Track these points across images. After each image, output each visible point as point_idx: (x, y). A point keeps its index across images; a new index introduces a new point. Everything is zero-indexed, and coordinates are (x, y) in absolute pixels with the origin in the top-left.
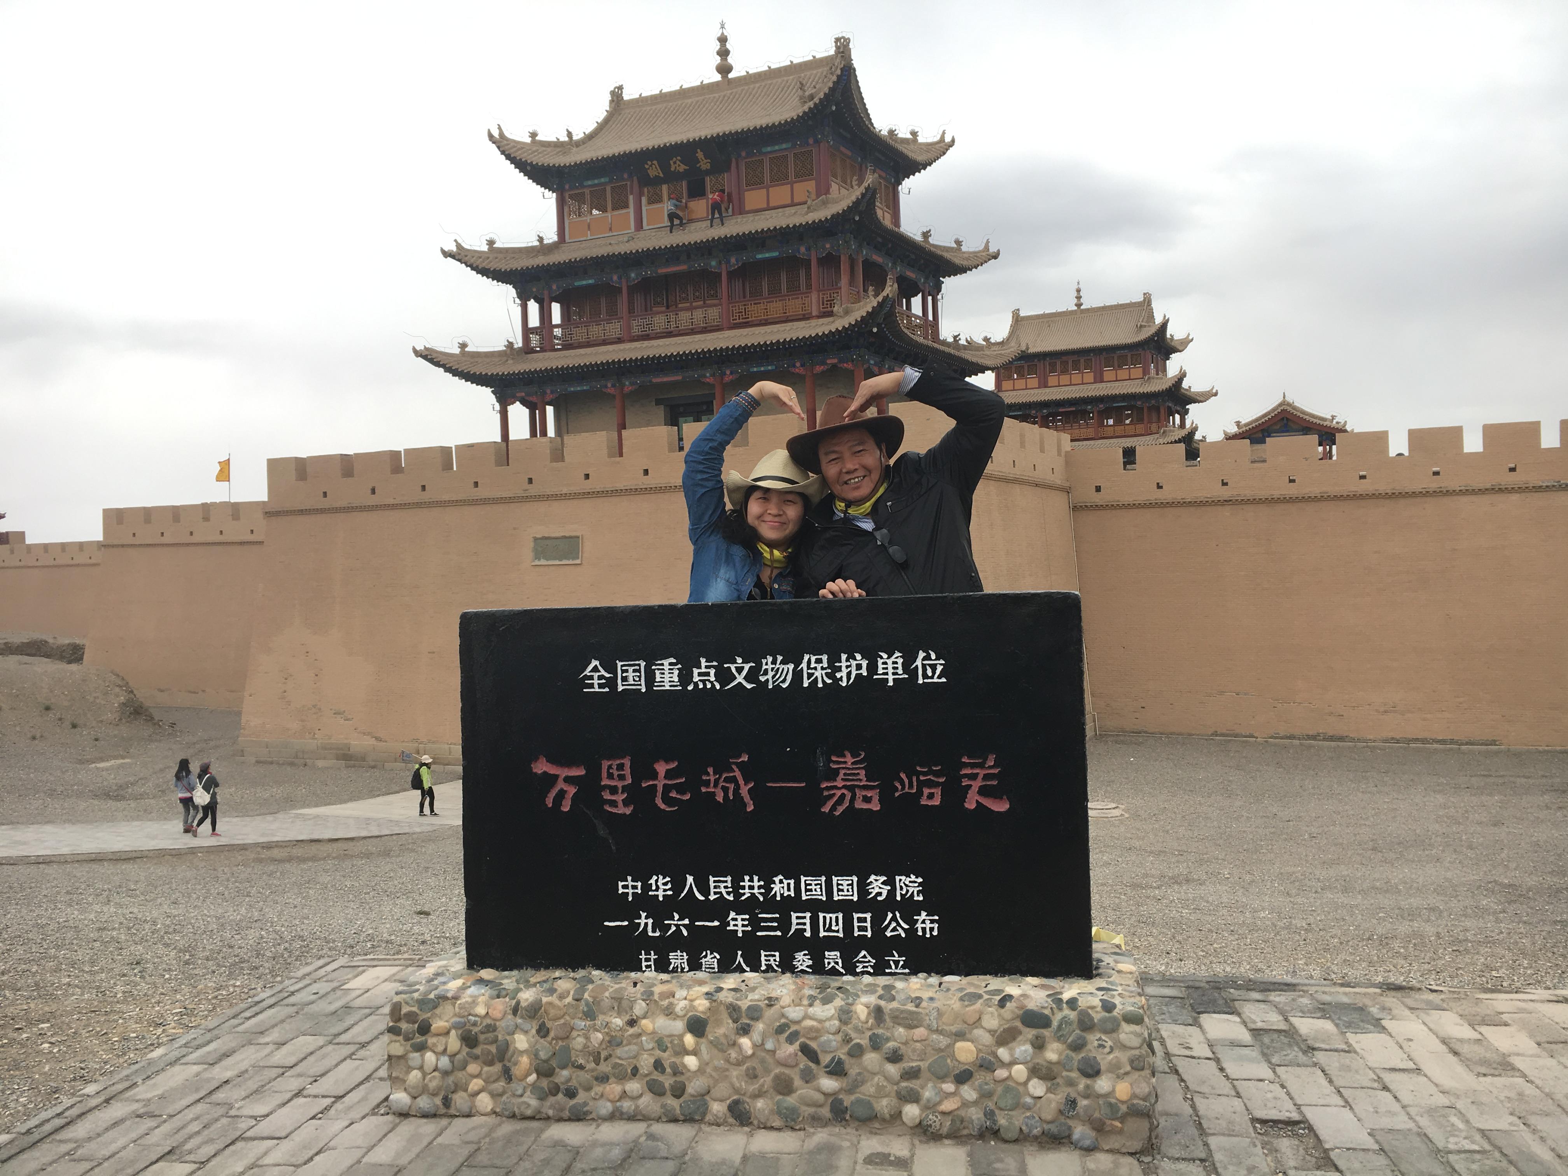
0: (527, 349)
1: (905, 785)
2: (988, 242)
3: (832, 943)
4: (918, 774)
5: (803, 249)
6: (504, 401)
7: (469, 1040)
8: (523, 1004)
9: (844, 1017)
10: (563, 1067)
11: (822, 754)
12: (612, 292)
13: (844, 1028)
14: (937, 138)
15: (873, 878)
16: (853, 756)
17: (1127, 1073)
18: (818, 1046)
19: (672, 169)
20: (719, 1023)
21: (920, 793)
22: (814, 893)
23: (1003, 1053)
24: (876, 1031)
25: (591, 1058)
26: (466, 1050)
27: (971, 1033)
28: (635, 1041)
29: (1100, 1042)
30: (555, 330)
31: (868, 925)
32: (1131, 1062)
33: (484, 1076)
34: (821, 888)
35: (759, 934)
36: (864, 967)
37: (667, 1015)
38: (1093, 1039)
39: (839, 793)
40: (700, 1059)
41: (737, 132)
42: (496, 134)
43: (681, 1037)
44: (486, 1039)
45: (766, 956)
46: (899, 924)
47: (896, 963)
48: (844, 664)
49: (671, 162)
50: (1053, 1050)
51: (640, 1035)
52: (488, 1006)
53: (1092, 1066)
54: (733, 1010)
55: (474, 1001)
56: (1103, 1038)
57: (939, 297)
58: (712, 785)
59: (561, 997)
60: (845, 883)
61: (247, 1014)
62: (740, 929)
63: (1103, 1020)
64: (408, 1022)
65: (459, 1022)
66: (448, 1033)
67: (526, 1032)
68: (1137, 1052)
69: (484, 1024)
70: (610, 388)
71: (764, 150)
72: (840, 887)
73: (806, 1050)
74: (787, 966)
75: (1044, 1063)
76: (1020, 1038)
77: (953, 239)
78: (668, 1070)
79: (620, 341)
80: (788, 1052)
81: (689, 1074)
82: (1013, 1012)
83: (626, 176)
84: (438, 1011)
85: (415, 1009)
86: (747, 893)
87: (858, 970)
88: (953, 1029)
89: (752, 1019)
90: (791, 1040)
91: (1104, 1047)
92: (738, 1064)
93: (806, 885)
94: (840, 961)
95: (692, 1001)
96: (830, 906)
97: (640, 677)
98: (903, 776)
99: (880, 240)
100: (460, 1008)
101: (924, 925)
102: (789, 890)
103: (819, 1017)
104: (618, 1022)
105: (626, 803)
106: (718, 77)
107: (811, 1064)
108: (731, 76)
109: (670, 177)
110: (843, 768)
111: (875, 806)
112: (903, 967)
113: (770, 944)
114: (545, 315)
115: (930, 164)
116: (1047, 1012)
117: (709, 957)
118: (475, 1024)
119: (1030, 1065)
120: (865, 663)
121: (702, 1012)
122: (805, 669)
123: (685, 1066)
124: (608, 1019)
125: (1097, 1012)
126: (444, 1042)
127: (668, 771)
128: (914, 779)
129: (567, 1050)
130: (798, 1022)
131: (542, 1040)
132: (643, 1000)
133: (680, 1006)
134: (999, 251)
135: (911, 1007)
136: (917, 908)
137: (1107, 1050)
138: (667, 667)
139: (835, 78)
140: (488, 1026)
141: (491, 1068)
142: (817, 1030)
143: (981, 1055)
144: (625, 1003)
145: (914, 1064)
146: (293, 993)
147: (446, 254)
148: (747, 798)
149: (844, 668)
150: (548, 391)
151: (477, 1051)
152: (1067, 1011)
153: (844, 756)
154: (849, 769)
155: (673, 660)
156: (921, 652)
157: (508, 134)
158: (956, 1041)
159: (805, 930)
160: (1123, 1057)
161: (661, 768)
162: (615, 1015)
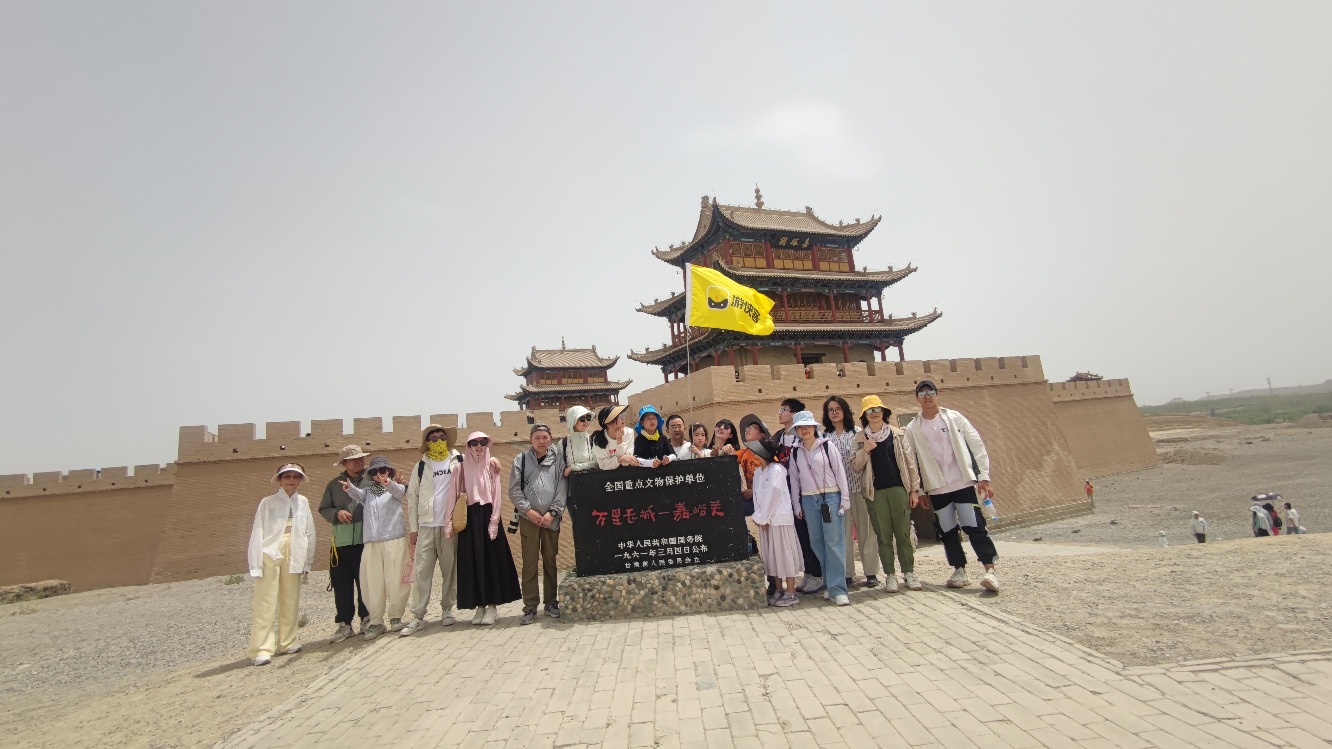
1: (695, 511)
3: (679, 556)
11: (673, 504)
15: (689, 537)
21: (700, 512)
31: (688, 550)
34: (675, 541)
35: (659, 556)
36: (688, 563)
39: (678, 514)
46: (696, 549)
58: (643, 514)
60: (681, 539)
86: (654, 544)
93: (671, 540)
94: (681, 561)
96: (678, 546)
97: (621, 486)
98: (695, 508)
101: (703, 549)
102: (666, 542)
105: (619, 522)
111: (688, 517)
112: (699, 562)
120: (683, 478)
122: (667, 481)
127: (630, 512)
128: (698, 509)
136: (701, 544)
138: (629, 483)
148: (653, 517)
149: (677, 480)
153: (679, 504)
154: (680, 507)
156: (697, 474)
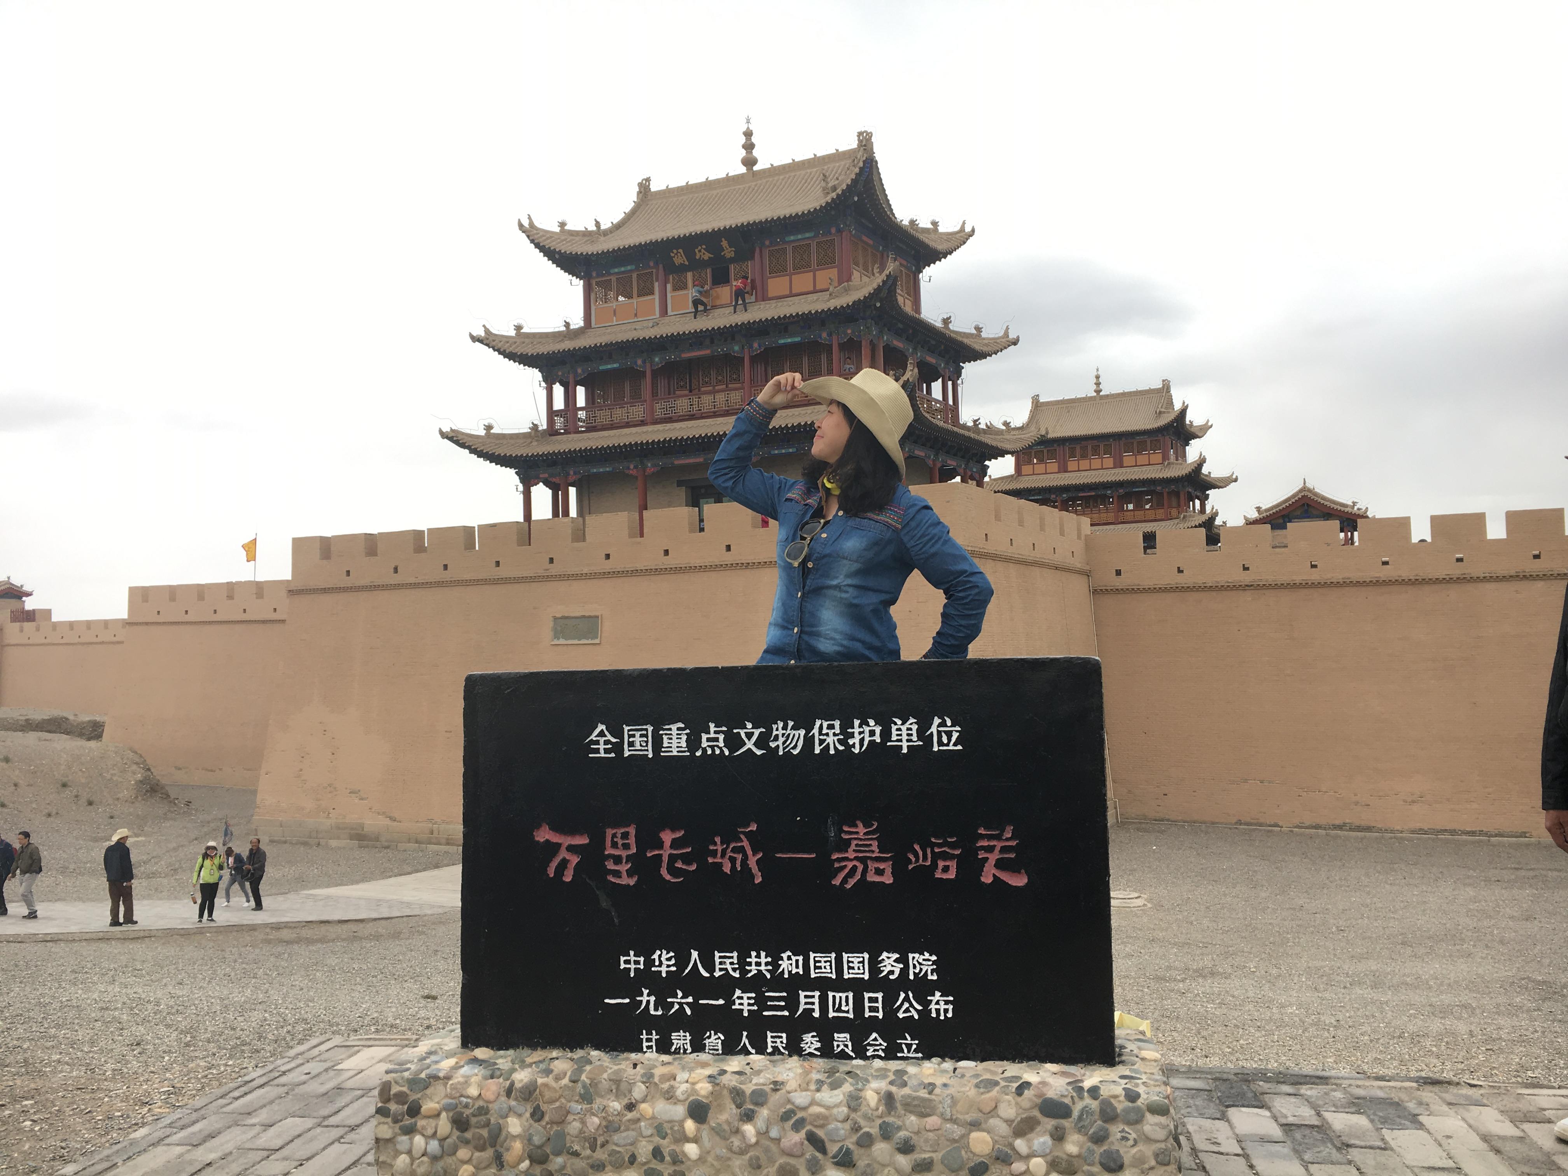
0: (552, 431)
1: (918, 858)
2: (1007, 328)
3: (842, 1025)
4: (932, 846)
5: (824, 335)
6: (528, 482)
7: (460, 1123)
8: (518, 1085)
9: (853, 1104)
10: (558, 1154)
11: (833, 824)
12: (636, 375)
13: (853, 1115)
14: (957, 228)
15: (885, 955)
16: (865, 826)
17: (1152, 1168)
18: (826, 1134)
19: (697, 257)
20: (721, 1108)
21: (934, 865)
22: (823, 970)
23: (1020, 1144)
24: (886, 1119)
25: (587, 1145)
26: (456, 1133)
27: (986, 1122)
28: (633, 1127)
29: (1123, 1134)
30: (580, 412)
31: (880, 1005)
32: (1156, 1156)
33: (474, 1162)
34: (831, 966)
35: (765, 1013)
36: (875, 1051)
37: (668, 1099)
38: (1116, 1130)
39: (850, 865)
40: (700, 1147)
41: (761, 222)
42: (526, 223)
43: (681, 1123)
44: (477, 1123)
45: (772, 1037)
46: (911, 1005)
47: (909, 1046)
48: (856, 730)
49: (696, 250)
50: (1073, 1143)
51: (638, 1120)
52: (480, 1086)
53: (1114, 1161)
54: (737, 1094)
55: (466, 1082)
56: (1127, 1129)
57: (959, 382)
58: (719, 855)
59: (558, 1078)
60: (856, 960)
61: (236, 1094)
62: (746, 1008)
63: (1127, 1111)
64: (397, 1103)
65: (451, 1104)
66: (438, 1115)
67: (520, 1116)
68: (1163, 1145)
69: (476, 1106)
70: (632, 468)
71: (787, 239)
72: (851, 965)
73: (813, 1140)
74: (794, 1048)
75: (1064, 1156)
76: (1039, 1129)
77: (973, 326)
78: (668, 1158)
79: (643, 423)
80: (793, 1141)
81: (689, 1163)
82: (1030, 1100)
83: (652, 264)
84: (428, 1091)
85: (405, 1089)
86: (754, 970)
87: (869, 1054)
88: (968, 1118)
89: (757, 1104)
90: (798, 1126)
91: (1127, 1139)
92: (742, 1152)
93: (815, 962)
94: (850, 1044)
95: (694, 1084)
96: (840, 984)
97: (647, 742)
98: (917, 847)
99: (900, 326)
100: (451, 1089)
101: (937, 1007)
102: (797, 967)
103: (828, 1104)
104: (616, 1105)
105: (630, 873)
106: (743, 170)
107: (818, 1154)
108: (755, 168)
109: (695, 265)
110: (855, 839)
111: (888, 879)
112: (916, 1051)
113: (777, 1024)
114: (569, 397)
115: (950, 253)
116: (1067, 1101)
117: (713, 1037)
118: (466, 1106)
119: (1049, 1158)
120: (878, 730)
121: (704, 1097)
122: (817, 735)
123: (685, 1154)
124: (605, 1102)
125: (1120, 1101)
126: (433, 1125)
127: (674, 840)
128: (929, 851)
129: (561, 1135)
130: (804, 1109)
131: (536, 1125)
132: (643, 1083)
133: (682, 1089)
134: (1018, 337)
135: (923, 1093)
136: (931, 988)
137: (1131, 1142)
138: (674, 732)
139: (857, 170)
140: (480, 1108)
141: (482, 1154)
142: (825, 1118)
143: (997, 1146)
144: (623, 1086)
145: (926, 1156)
146: (284, 1073)
147: (475, 339)
148: (755, 869)
149: (856, 735)
150: (572, 473)
151: (468, 1135)
152: (1088, 1101)
153: (856, 826)
154: (861, 839)
155: (682, 725)
156: (936, 718)
157: (538, 224)
158: (971, 1131)
159: (813, 1010)
160: (1147, 1150)
161: (667, 837)
162: (613, 1098)
